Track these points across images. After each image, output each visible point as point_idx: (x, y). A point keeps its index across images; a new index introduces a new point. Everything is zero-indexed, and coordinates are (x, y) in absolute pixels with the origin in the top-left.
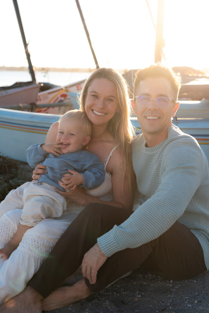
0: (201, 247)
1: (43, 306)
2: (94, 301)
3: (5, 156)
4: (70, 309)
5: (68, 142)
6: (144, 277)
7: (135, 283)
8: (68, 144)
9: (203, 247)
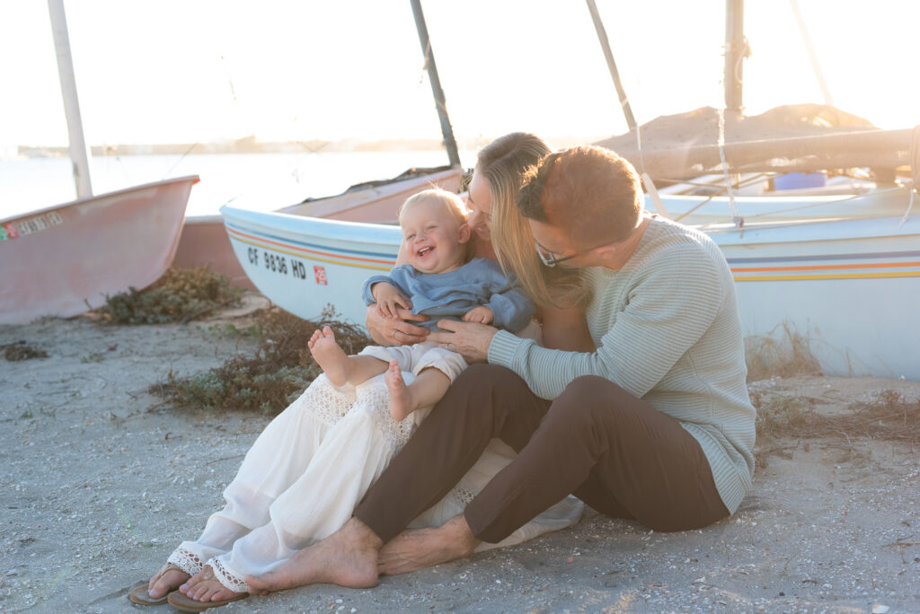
0: (705, 458)
1: (383, 564)
2: (484, 560)
3: (350, 323)
4: (435, 571)
5: (428, 243)
6: (599, 528)
7: (576, 537)
8: (432, 248)
9: (709, 458)
